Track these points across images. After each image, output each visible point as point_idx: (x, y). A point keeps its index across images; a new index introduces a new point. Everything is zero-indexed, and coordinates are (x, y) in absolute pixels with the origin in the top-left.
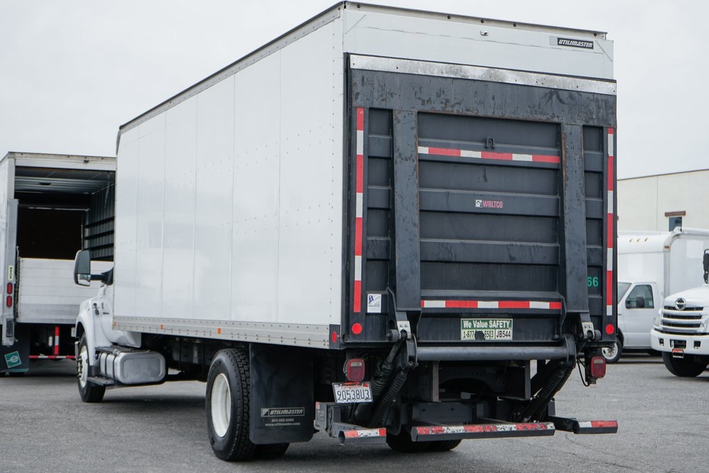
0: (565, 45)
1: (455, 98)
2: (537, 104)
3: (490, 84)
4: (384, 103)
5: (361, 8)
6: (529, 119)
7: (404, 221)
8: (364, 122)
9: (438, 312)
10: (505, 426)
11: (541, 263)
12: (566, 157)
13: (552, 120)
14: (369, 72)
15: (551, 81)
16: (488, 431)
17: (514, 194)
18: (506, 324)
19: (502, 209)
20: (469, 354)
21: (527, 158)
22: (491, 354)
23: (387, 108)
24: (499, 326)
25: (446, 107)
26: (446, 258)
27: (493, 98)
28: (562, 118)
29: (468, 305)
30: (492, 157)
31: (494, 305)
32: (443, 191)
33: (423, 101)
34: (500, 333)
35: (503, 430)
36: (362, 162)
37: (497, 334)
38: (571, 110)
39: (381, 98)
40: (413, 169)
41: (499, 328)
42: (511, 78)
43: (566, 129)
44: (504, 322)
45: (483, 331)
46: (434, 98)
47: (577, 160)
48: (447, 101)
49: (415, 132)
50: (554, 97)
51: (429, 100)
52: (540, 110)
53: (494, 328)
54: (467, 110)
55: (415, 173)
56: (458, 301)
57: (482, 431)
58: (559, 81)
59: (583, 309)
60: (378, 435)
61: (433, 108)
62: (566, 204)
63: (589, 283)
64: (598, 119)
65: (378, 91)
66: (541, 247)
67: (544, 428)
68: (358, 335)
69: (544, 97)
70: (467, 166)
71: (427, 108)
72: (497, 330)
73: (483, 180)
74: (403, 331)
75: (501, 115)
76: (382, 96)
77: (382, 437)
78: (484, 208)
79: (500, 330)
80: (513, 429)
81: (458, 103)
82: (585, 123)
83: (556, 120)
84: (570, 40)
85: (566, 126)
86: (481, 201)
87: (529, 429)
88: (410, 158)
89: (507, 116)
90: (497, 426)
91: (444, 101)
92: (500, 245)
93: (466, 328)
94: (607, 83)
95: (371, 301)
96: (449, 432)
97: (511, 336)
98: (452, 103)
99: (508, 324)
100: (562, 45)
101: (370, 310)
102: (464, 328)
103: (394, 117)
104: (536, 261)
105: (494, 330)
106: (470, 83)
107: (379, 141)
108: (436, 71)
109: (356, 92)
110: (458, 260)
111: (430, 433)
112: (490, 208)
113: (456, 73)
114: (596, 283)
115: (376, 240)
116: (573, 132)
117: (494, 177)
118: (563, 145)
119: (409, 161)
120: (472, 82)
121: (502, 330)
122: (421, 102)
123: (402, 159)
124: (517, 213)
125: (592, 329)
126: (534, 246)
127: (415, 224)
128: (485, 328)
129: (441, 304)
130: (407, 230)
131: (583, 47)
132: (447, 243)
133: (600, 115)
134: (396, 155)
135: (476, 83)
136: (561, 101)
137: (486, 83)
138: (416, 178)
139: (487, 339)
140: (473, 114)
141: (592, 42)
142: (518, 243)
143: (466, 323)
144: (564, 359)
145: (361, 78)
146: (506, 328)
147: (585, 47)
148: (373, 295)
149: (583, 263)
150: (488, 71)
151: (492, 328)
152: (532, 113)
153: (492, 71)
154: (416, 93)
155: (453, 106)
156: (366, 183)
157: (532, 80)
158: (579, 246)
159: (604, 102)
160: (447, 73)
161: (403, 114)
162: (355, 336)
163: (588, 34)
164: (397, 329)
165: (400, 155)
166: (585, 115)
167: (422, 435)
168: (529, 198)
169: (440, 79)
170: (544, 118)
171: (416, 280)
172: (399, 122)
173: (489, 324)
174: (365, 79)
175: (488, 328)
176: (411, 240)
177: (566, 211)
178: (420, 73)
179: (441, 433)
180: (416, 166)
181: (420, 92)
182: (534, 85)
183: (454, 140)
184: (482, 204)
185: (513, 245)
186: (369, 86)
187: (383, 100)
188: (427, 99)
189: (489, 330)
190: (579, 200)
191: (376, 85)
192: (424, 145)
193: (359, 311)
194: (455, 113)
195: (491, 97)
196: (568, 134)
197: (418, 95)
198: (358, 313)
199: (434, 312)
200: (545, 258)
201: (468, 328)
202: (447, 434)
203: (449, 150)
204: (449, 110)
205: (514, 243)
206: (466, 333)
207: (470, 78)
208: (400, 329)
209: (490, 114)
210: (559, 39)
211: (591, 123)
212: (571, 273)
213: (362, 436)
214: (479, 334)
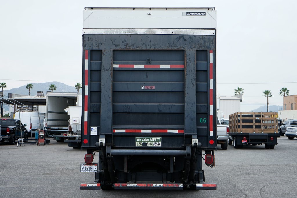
0: (190, 15)
1: (131, 43)
2: (173, 42)
3: (148, 36)
4: (97, 47)
5: (93, 9)
6: (168, 49)
7: (105, 96)
8: (88, 56)
9: (122, 134)
10: (157, 184)
11: (175, 112)
12: (186, 65)
13: (179, 49)
14: (91, 35)
15: (180, 32)
16: (149, 186)
17: (162, 83)
18: (158, 139)
19: (155, 89)
20: (136, 153)
21: (168, 66)
22: (147, 153)
23: (99, 49)
24: (154, 140)
25: (127, 47)
26: (127, 111)
27: (150, 42)
28: (186, 48)
29: (137, 131)
30: (150, 67)
31: (150, 131)
32: (126, 83)
33: (116, 45)
34: (155, 144)
35: (156, 186)
36: (88, 73)
37: (153, 144)
38: (190, 44)
39: (96, 46)
40: (110, 74)
41: (154, 141)
42: (159, 32)
43: (187, 52)
44: (157, 139)
45: (147, 143)
46: (121, 43)
47: (192, 66)
48: (127, 44)
49: (111, 58)
50: (182, 39)
51: (119, 45)
52: (174, 45)
53: (152, 141)
54: (138, 47)
55: (111, 76)
56: (131, 130)
57: (146, 186)
58: (184, 31)
59: (194, 133)
60: (97, 186)
61: (120, 48)
62: (186, 86)
63: (201, 121)
64: (204, 47)
65: (95, 43)
66: (175, 105)
67: (177, 186)
68: (86, 144)
69: (176, 39)
70: (138, 71)
71: (118, 48)
72: (153, 142)
73: (146, 77)
74: (102, 143)
75: (154, 48)
76: (97, 44)
77: (99, 187)
78: (145, 89)
79: (155, 142)
80: (162, 186)
81: (133, 45)
82: (197, 49)
83: (182, 49)
84: (193, 13)
85: (187, 51)
86: (144, 86)
87: (170, 186)
88: (108, 70)
89: (157, 48)
90: (154, 184)
91: (126, 44)
92: (154, 105)
93: (138, 141)
94: (210, 30)
95: (92, 130)
96: (129, 186)
97: (161, 145)
98: (130, 45)
99: (159, 139)
100: (189, 15)
101: (92, 134)
102: (137, 141)
103: (102, 53)
104: (172, 112)
105: (152, 142)
106: (139, 36)
107: (96, 63)
108: (122, 32)
109: (85, 44)
110: (133, 112)
111: (120, 186)
112: (149, 89)
113: (132, 32)
114: (205, 121)
115: (95, 105)
116: (191, 53)
117: (151, 76)
118: (185, 60)
119: (108, 71)
120: (140, 35)
121: (156, 142)
122: (115, 45)
123: (105, 70)
124: (162, 91)
125: (197, 142)
126: (171, 105)
127: (110, 98)
128: (147, 141)
129: (124, 131)
130: (106, 100)
131: (200, 15)
132: (127, 105)
133: (206, 45)
134: (102, 69)
135: (142, 35)
136: (185, 40)
137: (147, 35)
138: (111, 78)
139: (149, 146)
140: (140, 49)
141: (205, 13)
142: (163, 104)
143: (138, 139)
144: (185, 155)
145: (87, 38)
146: (158, 141)
147: (201, 15)
148: (93, 127)
149: (194, 112)
150: (148, 30)
151: (151, 141)
152: (169, 46)
153: (150, 30)
154: (112, 42)
155: (130, 46)
156: (90, 81)
157: (170, 32)
158: (192, 104)
159: (208, 39)
160: (127, 32)
161: (106, 51)
162: (85, 144)
163: (205, 9)
164: (99, 141)
165: (104, 68)
166: (197, 45)
167: (116, 187)
168: (169, 84)
169: (124, 35)
170: (175, 48)
171: (110, 121)
172: (104, 55)
173: (149, 140)
174: (89, 38)
175: (149, 141)
176: (108, 104)
177: (186, 89)
178: (115, 33)
179: (125, 186)
180: (111, 73)
181: (115, 42)
182: (171, 34)
183: (132, 61)
184: (144, 88)
185: (160, 105)
186: (91, 41)
187: (97, 46)
188: (117, 44)
189: (150, 142)
190: (193, 84)
191: (94, 41)
192: (117, 64)
193: (87, 134)
194: (131, 49)
195: (149, 41)
196: (188, 54)
197: (114, 43)
198: (86, 135)
199: (120, 134)
200: (177, 110)
201: (139, 141)
202: (128, 187)
203: (128, 65)
204: (128, 48)
205: (161, 104)
206: (138, 143)
207: (139, 34)
208: (100, 142)
209: (148, 48)
210: (187, 13)
211: (201, 49)
212: (187, 117)
213: (88, 186)
214: (145, 144)
